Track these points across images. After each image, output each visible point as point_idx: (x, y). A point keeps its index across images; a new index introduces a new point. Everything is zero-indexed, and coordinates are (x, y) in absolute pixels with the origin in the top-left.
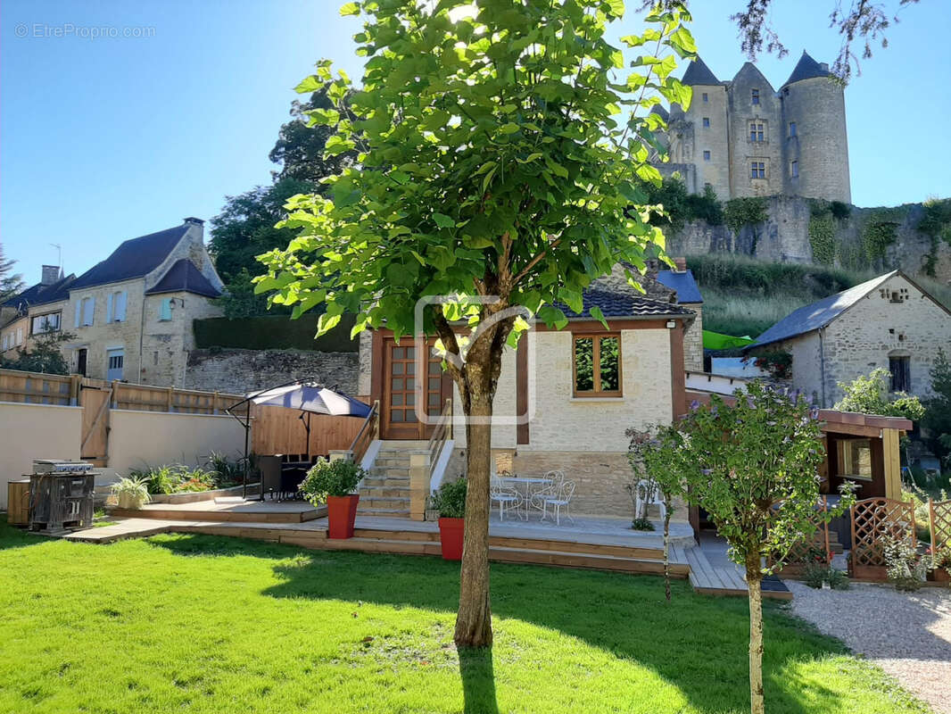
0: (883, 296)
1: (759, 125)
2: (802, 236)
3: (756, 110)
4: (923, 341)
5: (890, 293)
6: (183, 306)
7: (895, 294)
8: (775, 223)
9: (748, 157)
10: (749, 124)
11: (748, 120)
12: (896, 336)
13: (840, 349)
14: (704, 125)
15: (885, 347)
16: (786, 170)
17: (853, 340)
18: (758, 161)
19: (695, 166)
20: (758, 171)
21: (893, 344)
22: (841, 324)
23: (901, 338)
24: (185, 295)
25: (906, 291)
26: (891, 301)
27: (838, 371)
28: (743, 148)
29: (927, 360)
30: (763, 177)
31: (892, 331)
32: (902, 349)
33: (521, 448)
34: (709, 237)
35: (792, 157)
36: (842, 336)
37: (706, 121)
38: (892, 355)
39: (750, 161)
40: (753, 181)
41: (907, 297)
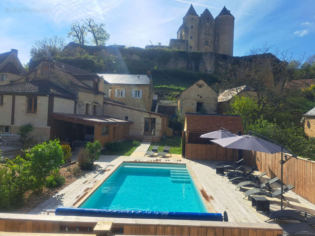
0: (197, 86)
1: (208, 29)
2: (212, 64)
3: (207, 24)
4: (207, 98)
5: (199, 85)
6: (7, 77)
7: (200, 85)
8: (205, 60)
9: (204, 39)
10: (205, 28)
11: (205, 27)
12: (199, 97)
13: (184, 99)
14: (191, 28)
15: (196, 100)
16: (215, 44)
17: (188, 97)
18: (207, 40)
19: (187, 41)
20: (206, 43)
21: (199, 99)
22: (185, 93)
23: (201, 97)
24: (8, 74)
25: (203, 84)
26: (199, 87)
27: (183, 106)
28: (203, 36)
29: (207, 103)
30: (208, 45)
31: (198, 95)
32: (201, 100)
33: (12, 125)
34: (186, 63)
35: (217, 39)
36: (185, 96)
37: (192, 27)
38: (198, 102)
39: (205, 40)
40: (205, 46)
41: (203, 86)
